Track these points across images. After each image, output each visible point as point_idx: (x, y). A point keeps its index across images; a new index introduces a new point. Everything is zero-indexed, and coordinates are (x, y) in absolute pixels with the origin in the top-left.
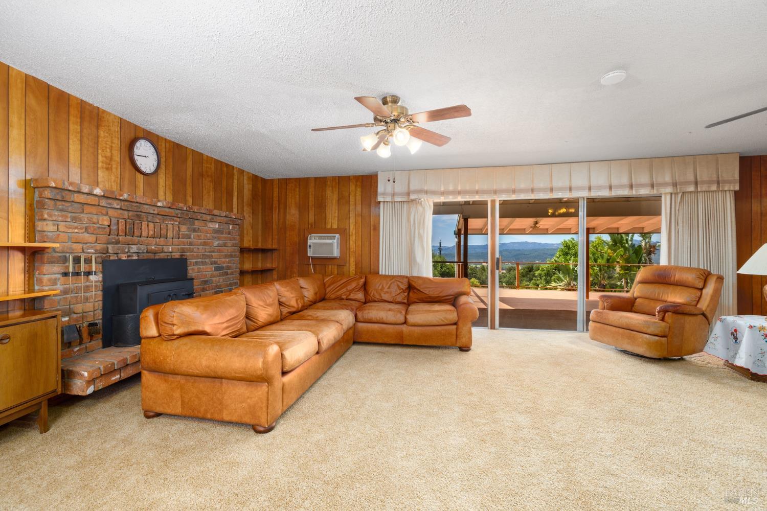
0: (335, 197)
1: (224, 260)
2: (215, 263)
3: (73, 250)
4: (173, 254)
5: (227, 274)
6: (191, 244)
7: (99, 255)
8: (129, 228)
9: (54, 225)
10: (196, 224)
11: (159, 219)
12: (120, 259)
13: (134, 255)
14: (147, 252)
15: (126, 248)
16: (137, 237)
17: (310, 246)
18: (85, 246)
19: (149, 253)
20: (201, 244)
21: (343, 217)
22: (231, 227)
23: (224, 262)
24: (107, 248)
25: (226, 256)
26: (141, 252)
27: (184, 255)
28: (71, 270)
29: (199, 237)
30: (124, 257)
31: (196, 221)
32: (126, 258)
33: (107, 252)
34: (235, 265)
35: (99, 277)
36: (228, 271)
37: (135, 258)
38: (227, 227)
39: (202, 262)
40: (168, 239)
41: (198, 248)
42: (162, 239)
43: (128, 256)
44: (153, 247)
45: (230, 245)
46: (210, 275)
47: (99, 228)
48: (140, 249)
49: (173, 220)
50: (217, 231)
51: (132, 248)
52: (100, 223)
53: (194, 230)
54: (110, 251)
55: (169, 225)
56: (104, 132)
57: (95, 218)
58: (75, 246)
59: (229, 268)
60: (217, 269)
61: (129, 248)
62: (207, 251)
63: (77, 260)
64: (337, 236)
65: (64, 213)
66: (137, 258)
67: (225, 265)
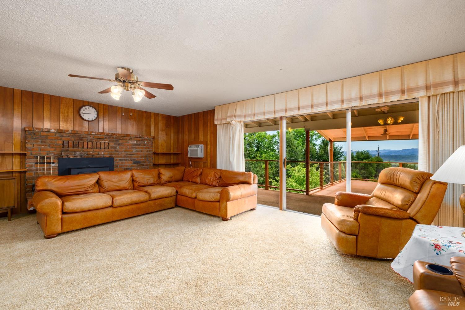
0: (202, 123)
1: (140, 158)
2: (134, 160)
3: (41, 154)
4: (105, 156)
5: (143, 165)
6: (116, 151)
7: (56, 156)
8: (75, 145)
9: (31, 145)
10: (120, 142)
11: (95, 140)
12: (69, 158)
13: (78, 156)
14: (87, 154)
15: (73, 153)
16: (81, 148)
17: (189, 151)
18: (48, 152)
19: (89, 155)
20: (124, 151)
21: (206, 135)
22: (146, 142)
23: (141, 160)
24: (61, 153)
25: (142, 157)
26: (83, 154)
27: (112, 156)
28: (39, 162)
29: (122, 148)
30: (72, 157)
31: (120, 140)
32: (73, 157)
33: (61, 154)
34: (149, 161)
35: (56, 165)
36: (144, 164)
37: (79, 157)
38: (143, 142)
39: (124, 159)
40: (101, 149)
41: (122, 153)
42: (97, 149)
43: (74, 157)
44: (91, 153)
45: (145, 151)
46: (130, 165)
47: (56, 145)
48: (82, 153)
49: (105, 140)
50: (134, 145)
51: (77, 153)
52: (57, 143)
53: (119, 145)
54: (63, 154)
55: (102, 143)
56: (63, 106)
57: (54, 141)
58: (42, 152)
59: (144, 162)
60: (134, 163)
61: (75, 153)
62: (128, 154)
63: (43, 158)
64: (202, 145)
65: (36, 140)
66: (80, 157)
67: (141, 161)
